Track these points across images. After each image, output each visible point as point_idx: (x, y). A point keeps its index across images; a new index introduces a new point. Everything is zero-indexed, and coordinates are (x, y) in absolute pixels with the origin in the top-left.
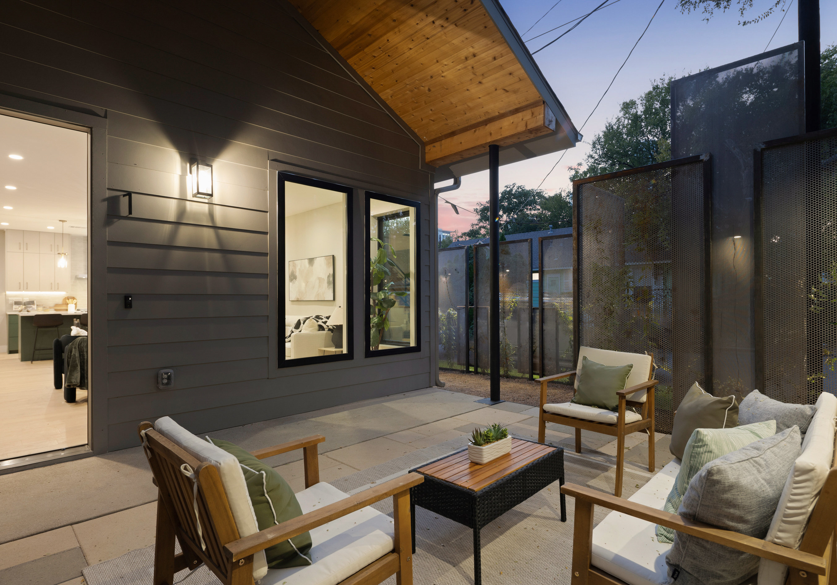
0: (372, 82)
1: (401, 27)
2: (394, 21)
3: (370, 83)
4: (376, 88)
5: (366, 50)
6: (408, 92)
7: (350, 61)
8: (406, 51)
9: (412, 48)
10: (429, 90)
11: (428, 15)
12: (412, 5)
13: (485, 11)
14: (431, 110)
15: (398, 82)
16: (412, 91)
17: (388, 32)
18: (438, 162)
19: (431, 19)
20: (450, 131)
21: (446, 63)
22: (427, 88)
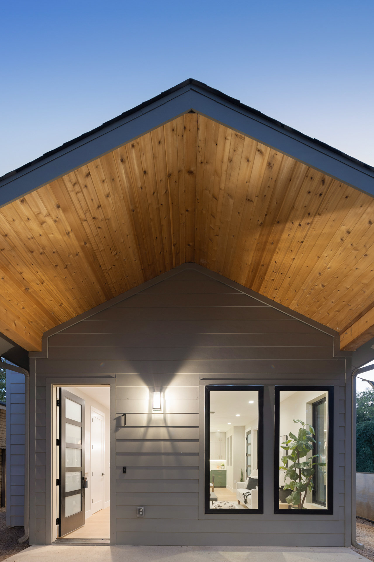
0: (280, 300)
1: (279, 246)
2: (272, 243)
3: (279, 302)
4: (285, 304)
5: (265, 278)
6: (307, 296)
7: (261, 292)
8: (291, 263)
9: (294, 258)
10: (323, 286)
11: (293, 222)
12: (278, 222)
13: (338, 182)
14: (332, 302)
15: (297, 291)
16: (310, 294)
17: (272, 255)
18: (351, 346)
19: (297, 223)
20: (357, 314)
21: (326, 255)
22: (320, 286)
